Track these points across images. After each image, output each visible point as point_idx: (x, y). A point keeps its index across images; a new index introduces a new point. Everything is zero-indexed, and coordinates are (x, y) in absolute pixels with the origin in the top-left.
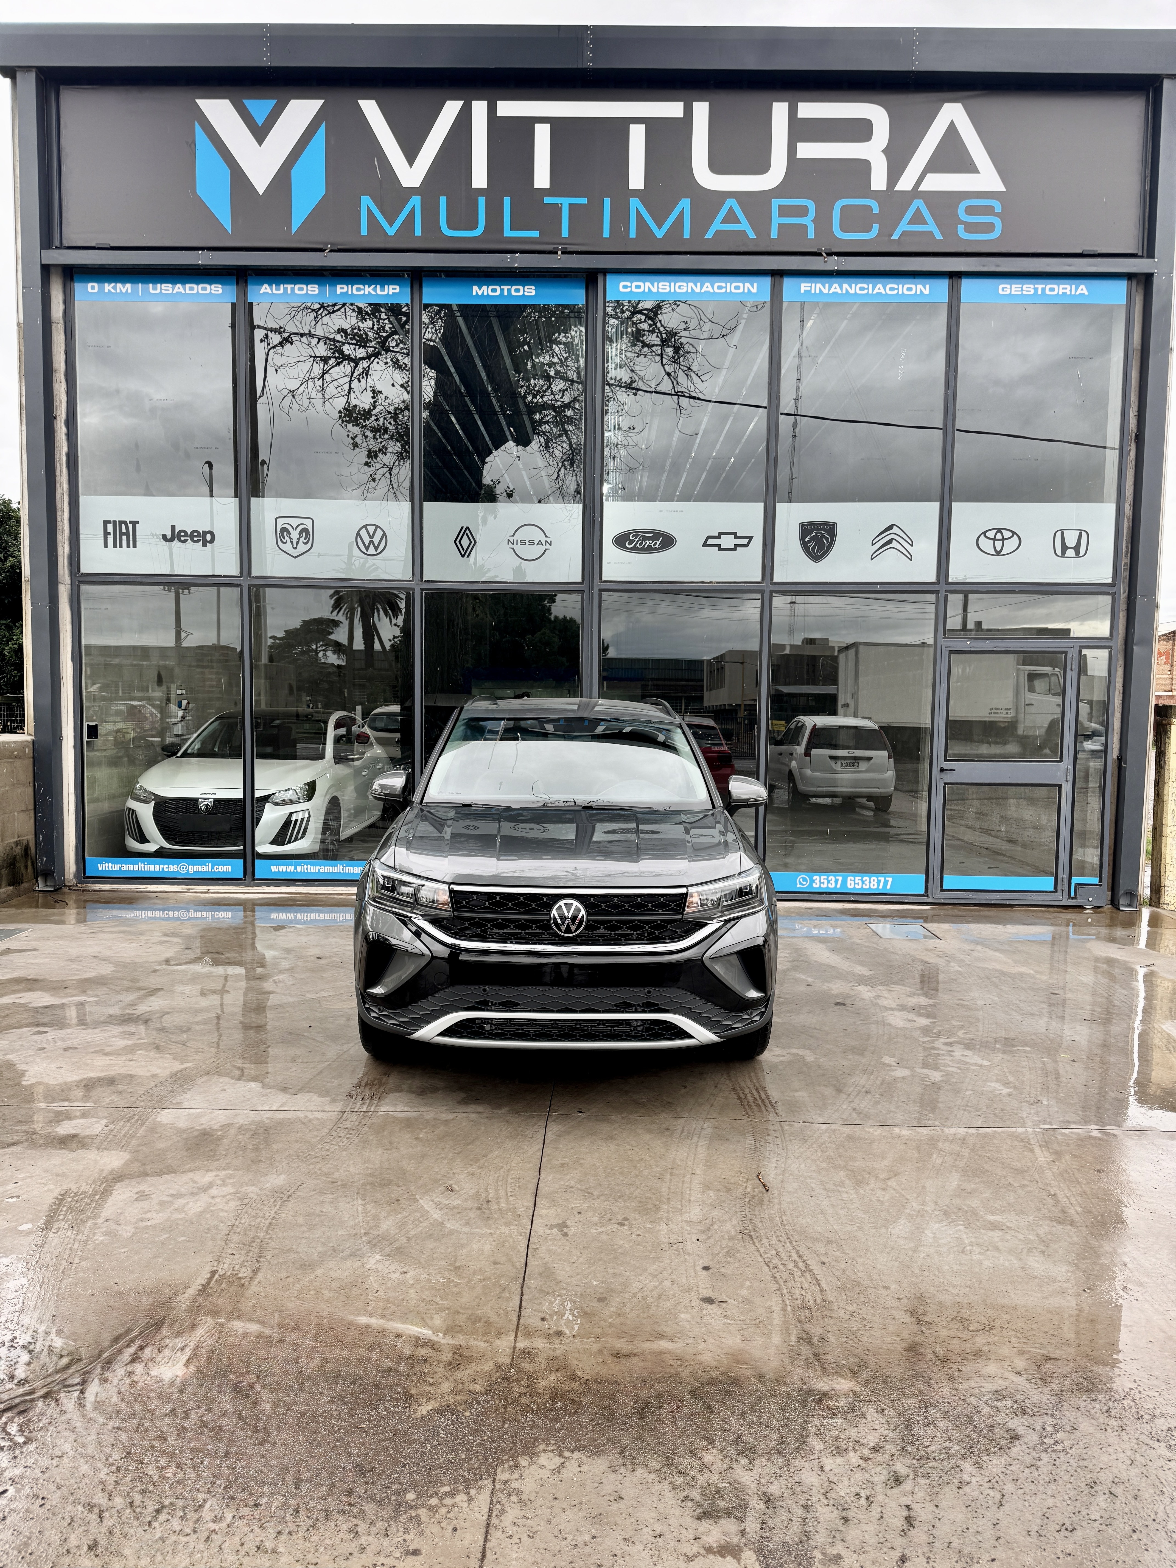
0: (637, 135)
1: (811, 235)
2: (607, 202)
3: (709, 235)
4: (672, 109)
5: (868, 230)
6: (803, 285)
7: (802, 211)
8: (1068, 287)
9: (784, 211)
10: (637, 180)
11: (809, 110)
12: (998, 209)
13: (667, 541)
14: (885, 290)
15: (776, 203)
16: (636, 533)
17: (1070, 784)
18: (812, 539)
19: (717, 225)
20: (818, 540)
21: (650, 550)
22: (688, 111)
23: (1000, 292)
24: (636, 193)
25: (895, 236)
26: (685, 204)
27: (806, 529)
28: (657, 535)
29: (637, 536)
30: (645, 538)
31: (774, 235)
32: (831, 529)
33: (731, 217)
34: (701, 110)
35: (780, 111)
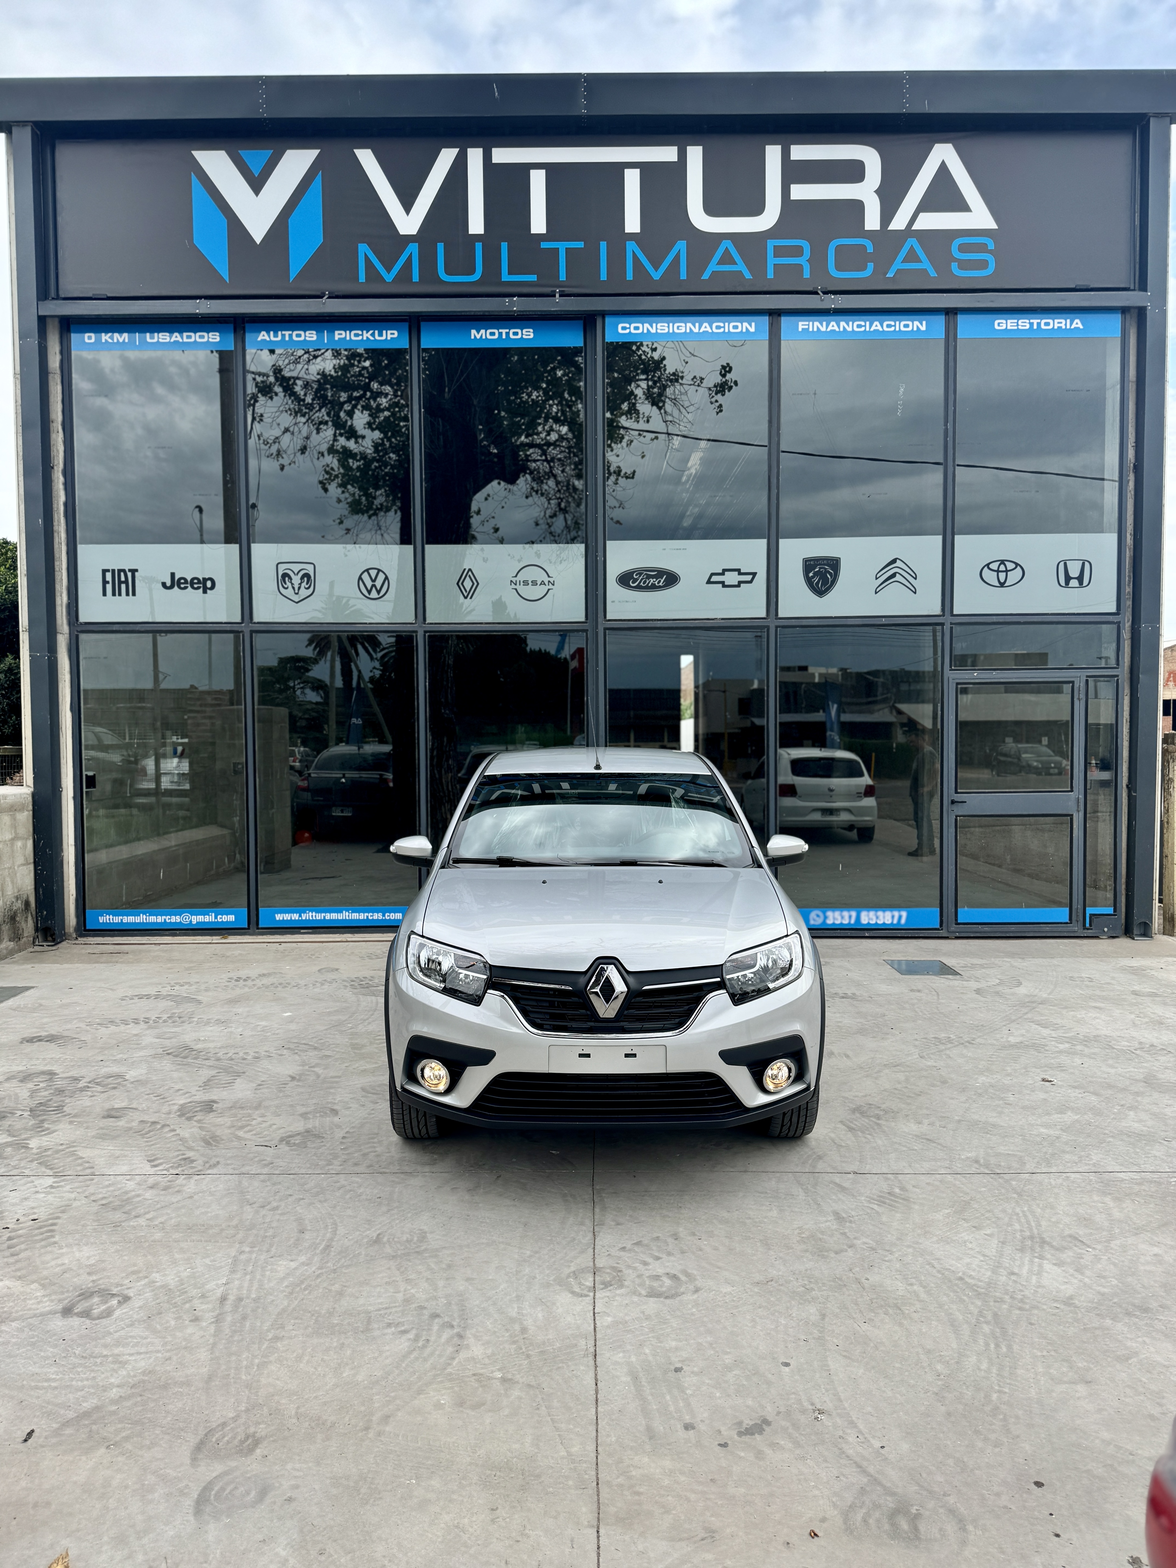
0: (632, 180)
1: (807, 274)
2: (603, 245)
3: (706, 276)
4: (667, 154)
5: (864, 268)
6: (800, 323)
7: (797, 251)
8: (1063, 321)
9: (779, 252)
10: (633, 223)
11: (801, 152)
12: (991, 246)
13: (671, 579)
14: (882, 327)
15: (771, 244)
16: (640, 571)
17: (1082, 814)
18: (815, 574)
19: (713, 266)
20: (822, 575)
21: (654, 588)
22: (682, 155)
23: (996, 327)
24: (632, 236)
25: (890, 275)
26: (681, 246)
27: (810, 565)
28: (660, 573)
29: (640, 574)
30: (649, 577)
31: (770, 275)
32: (834, 564)
33: (727, 259)
34: (695, 155)
35: (773, 154)
